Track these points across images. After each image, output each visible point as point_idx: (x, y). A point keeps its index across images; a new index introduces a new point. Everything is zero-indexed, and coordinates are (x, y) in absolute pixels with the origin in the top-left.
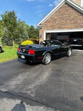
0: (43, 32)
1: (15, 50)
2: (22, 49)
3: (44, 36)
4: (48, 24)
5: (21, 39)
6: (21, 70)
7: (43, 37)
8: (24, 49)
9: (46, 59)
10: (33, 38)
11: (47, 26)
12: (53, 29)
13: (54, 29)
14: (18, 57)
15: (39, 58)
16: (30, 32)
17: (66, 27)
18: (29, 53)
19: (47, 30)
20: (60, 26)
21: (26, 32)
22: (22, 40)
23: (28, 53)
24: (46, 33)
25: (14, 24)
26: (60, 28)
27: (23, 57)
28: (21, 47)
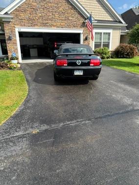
0: (15, 30)
3: (16, 37)
4: (22, 15)
7: (16, 40)
11: (20, 18)
13: (34, 25)
17: (55, 24)
19: (21, 26)
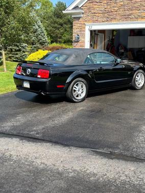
0: (84, 28)
1: (8, 76)
2: (25, 70)
3: (84, 38)
5: (24, 45)
6: (22, 109)
8: (29, 68)
9: (75, 91)
10: (65, 42)
11: (93, 11)
12: (109, 20)
14: (17, 87)
15: (58, 86)
16: (55, 22)
17: (144, 14)
18: (39, 76)
19: (94, 22)
20: (128, 13)
21: (40, 24)
22: (28, 49)
23: (37, 77)
24: (91, 32)
25: (7, 8)
26: (127, 18)
27: (27, 85)
28: (23, 65)
